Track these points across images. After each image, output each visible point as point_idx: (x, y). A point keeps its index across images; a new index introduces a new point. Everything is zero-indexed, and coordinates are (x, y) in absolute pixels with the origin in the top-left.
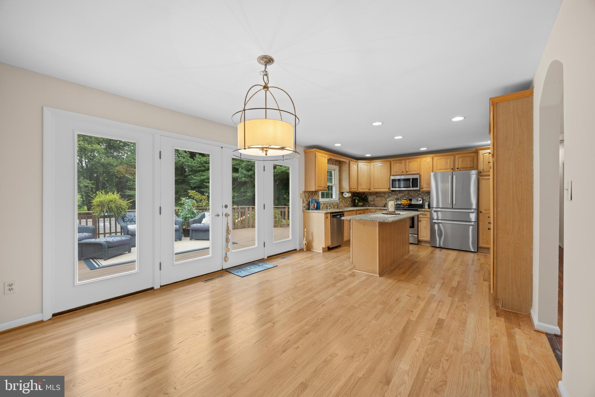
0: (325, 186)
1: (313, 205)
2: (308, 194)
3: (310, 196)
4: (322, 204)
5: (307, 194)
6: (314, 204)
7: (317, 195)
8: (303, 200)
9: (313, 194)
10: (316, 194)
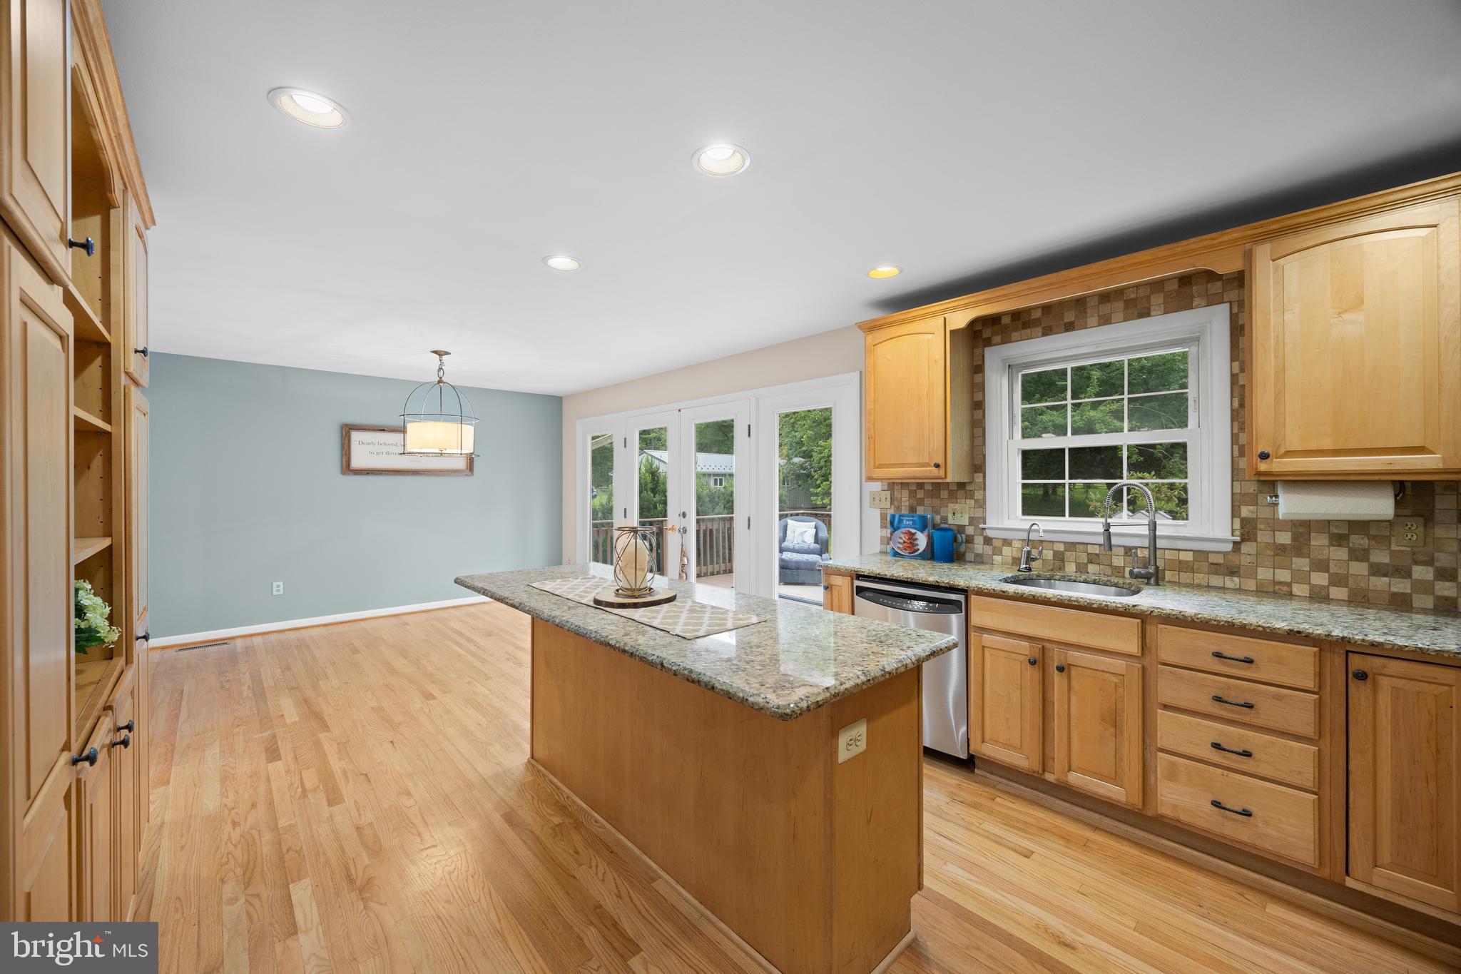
0: (926, 460)
1: (905, 538)
2: (912, 494)
3: (921, 502)
4: (1017, 544)
5: (905, 497)
6: (911, 535)
7: (970, 495)
8: (883, 517)
9: (944, 494)
10: (961, 493)
